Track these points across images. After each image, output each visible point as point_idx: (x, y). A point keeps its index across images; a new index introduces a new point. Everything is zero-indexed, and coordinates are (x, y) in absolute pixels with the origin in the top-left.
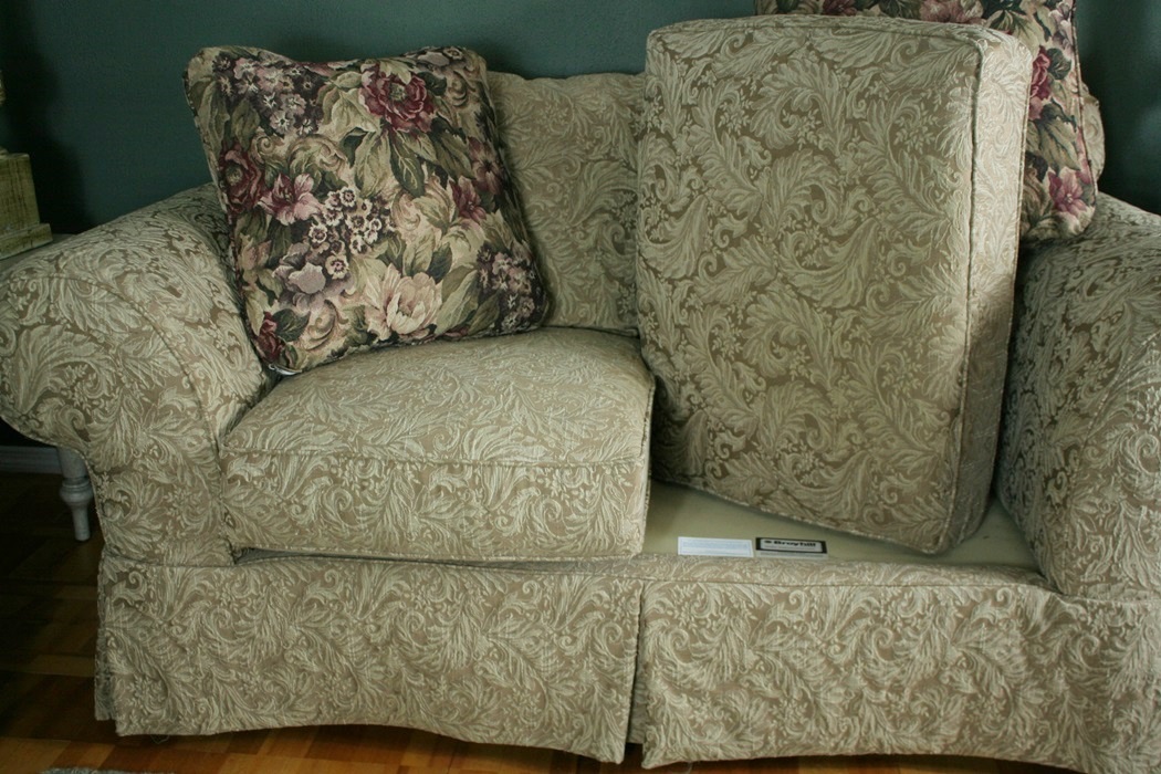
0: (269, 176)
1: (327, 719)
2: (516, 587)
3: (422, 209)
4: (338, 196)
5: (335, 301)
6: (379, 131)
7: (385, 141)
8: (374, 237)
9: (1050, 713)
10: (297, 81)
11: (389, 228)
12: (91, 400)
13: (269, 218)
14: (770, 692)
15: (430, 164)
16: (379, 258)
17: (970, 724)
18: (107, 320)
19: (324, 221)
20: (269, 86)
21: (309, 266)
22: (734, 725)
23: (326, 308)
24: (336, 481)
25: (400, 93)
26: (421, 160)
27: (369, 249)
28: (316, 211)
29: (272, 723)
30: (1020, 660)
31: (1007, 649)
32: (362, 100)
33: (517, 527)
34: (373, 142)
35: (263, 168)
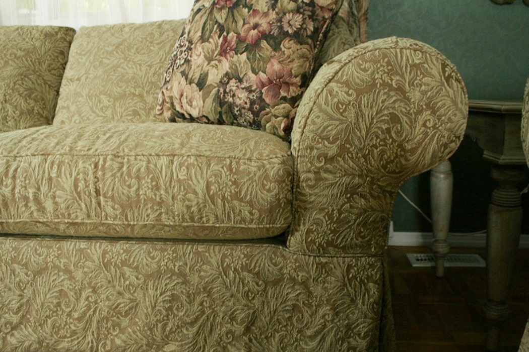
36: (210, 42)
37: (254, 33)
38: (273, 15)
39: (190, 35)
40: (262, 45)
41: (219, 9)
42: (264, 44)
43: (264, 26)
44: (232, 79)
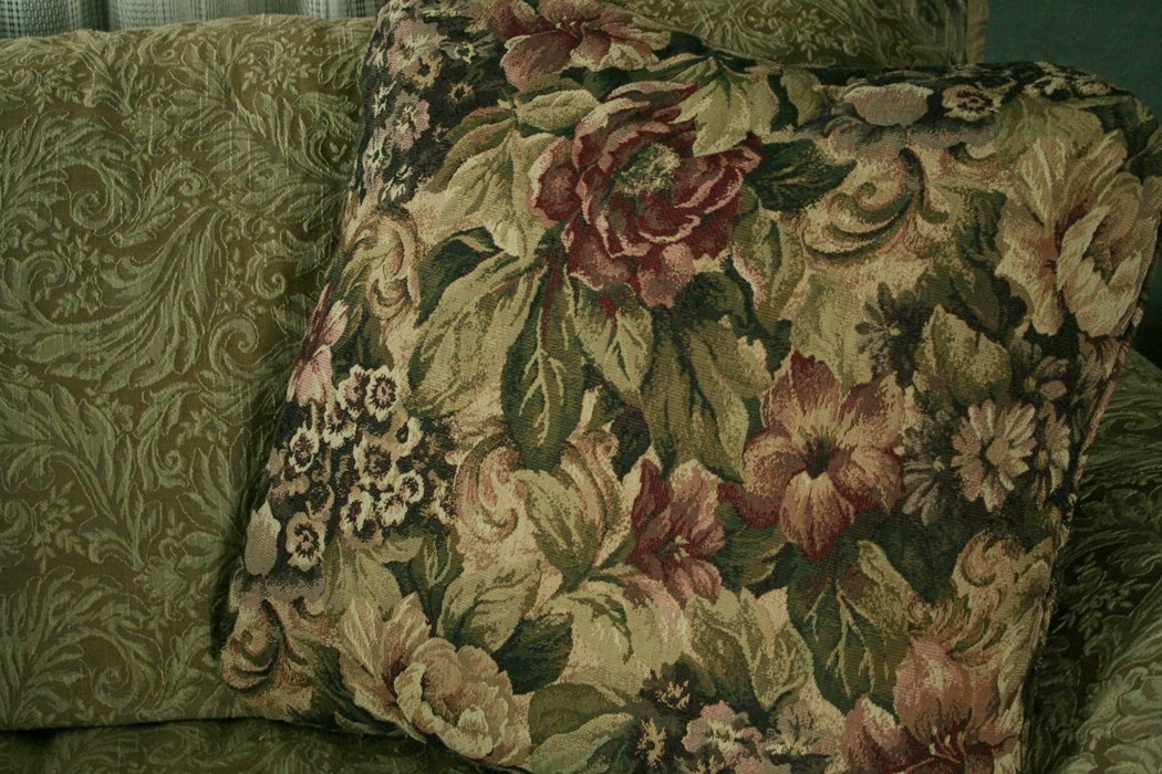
36: (567, 480)
37: (810, 488)
38: (904, 414)
39: (424, 386)
40: (865, 569)
41: (594, 299)
42: (875, 561)
43: (866, 466)
44: (713, 701)
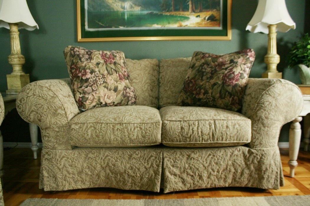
0: (81, 70)
1: (92, 186)
2: (135, 152)
3: (112, 78)
4: (95, 74)
5: (94, 94)
6: (103, 62)
7: (105, 64)
8: (102, 82)
9: (250, 175)
10: (87, 52)
11: (105, 81)
12: (42, 112)
13: (80, 78)
14: (191, 174)
15: (114, 69)
16: (103, 86)
17: (234, 179)
18: (47, 94)
19: (92, 78)
20: (81, 53)
21: (89, 87)
22: (184, 182)
23: (92, 96)
24: (95, 128)
25: (108, 56)
26: (112, 68)
27: (101, 85)
28: (90, 76)
29: (80, 187)
30: (243, 163)
31: (241, 161)
32: (100, 56)
33: (135, 137)
34: (102, 64)
35: (80, 68)
